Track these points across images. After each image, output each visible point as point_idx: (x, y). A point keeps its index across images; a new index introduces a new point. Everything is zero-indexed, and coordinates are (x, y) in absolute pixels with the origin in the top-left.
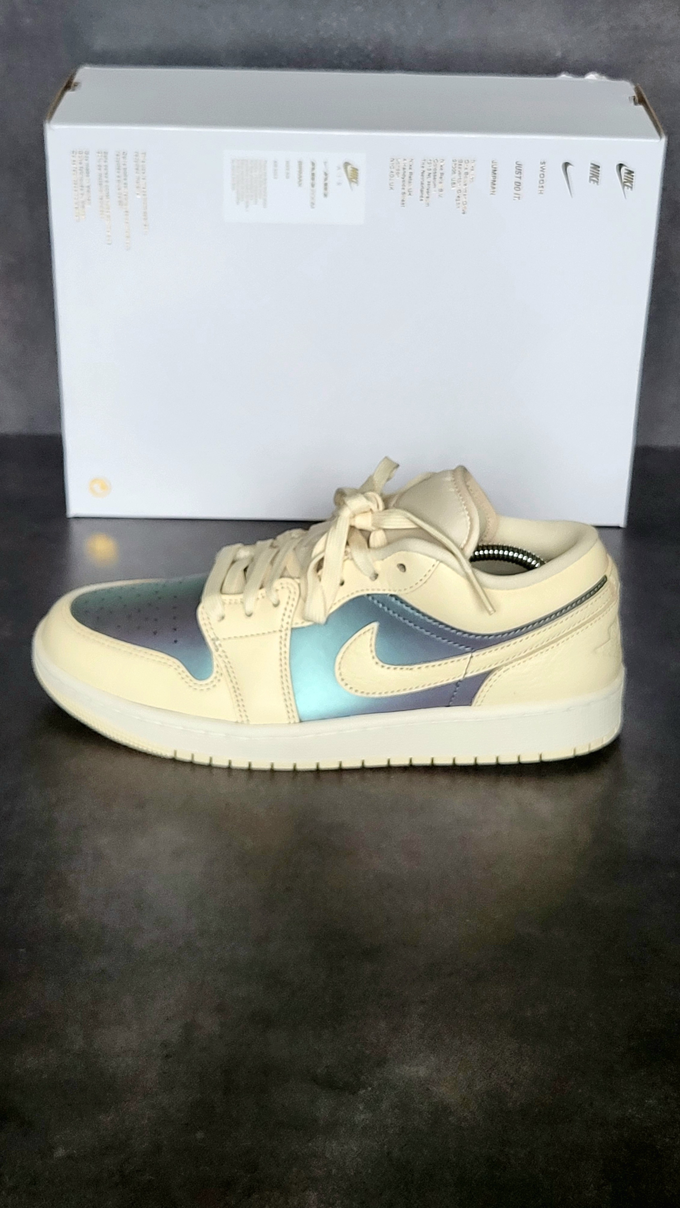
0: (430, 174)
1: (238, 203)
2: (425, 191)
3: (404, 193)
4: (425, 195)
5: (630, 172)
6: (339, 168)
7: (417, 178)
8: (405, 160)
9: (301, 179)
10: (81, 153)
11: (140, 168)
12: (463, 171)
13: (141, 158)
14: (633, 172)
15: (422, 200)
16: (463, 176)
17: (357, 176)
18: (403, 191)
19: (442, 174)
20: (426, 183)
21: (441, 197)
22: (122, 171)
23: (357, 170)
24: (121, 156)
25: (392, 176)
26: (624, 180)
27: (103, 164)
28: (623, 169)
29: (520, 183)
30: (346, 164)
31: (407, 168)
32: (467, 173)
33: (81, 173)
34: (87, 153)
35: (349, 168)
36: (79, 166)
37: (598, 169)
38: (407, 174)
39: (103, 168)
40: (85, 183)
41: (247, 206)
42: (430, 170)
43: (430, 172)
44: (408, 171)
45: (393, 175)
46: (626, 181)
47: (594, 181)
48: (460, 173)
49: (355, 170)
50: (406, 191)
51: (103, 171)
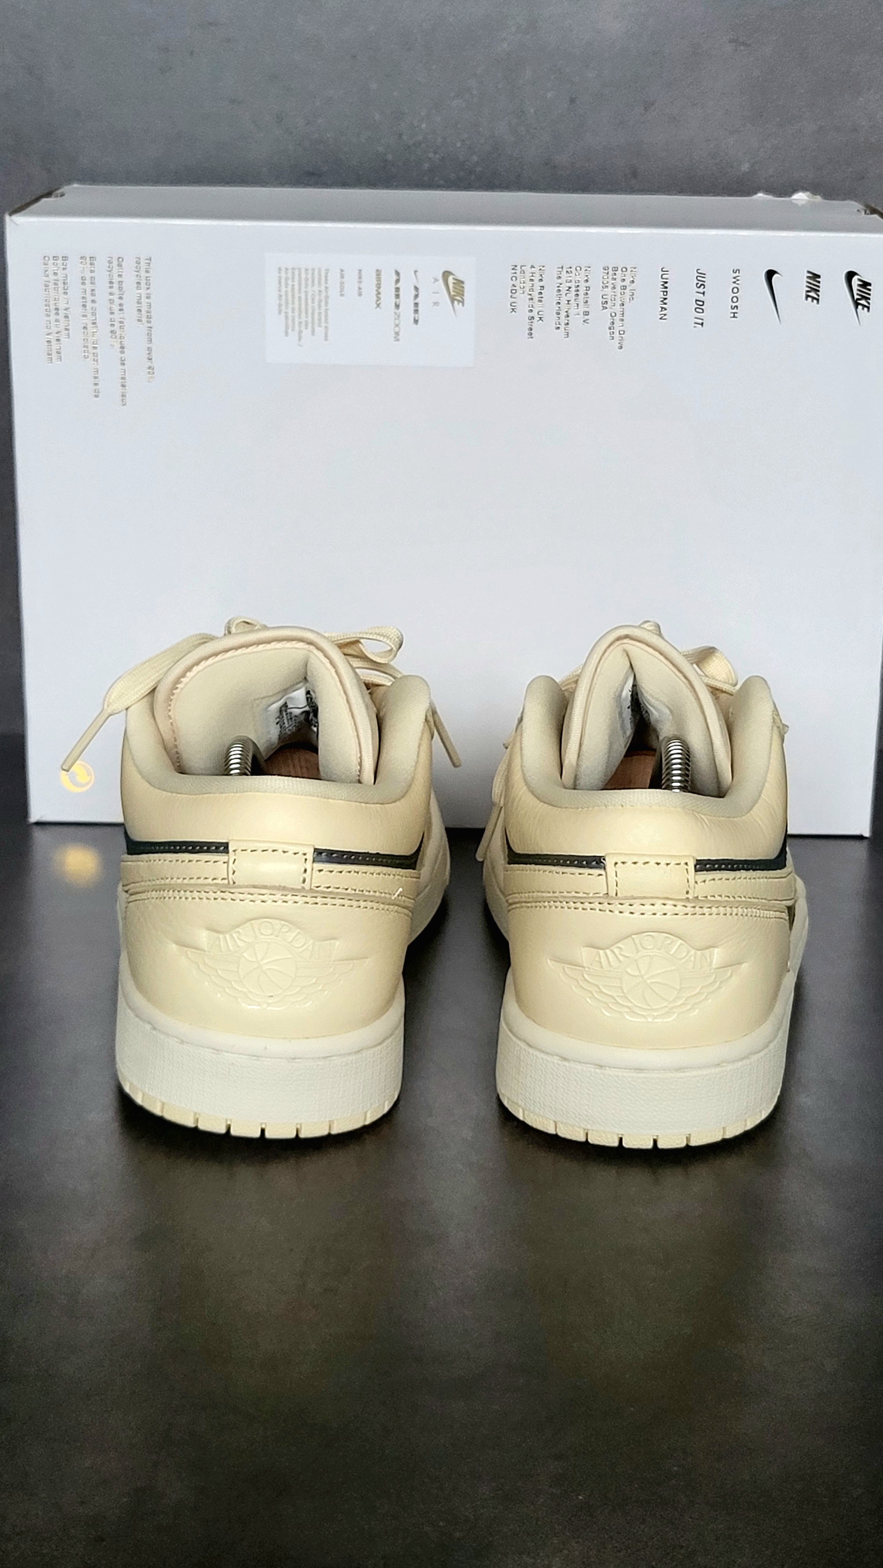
0: (570, 288)
1: (287, 333)
2: (563, 314)
3: (533, 318)
4: (563, 320)
5: (865, 285)
6: (436, 280)
7: (550, 294)
8: (532, 267)
9: (379, 296)
10: (55, 258)
11: (143, 282)
12: (619, 284)
13: (143, 266)
14: (870, 284)
15: (558, 328)
16: (618, 290)
17: (463, 291)
18: (531, 314)
19: (588, 288)
20: (564, 301)
21: (587, 323)
22: (116, 286)
23: (462, 282)
24: (115, 263)
25: (514, 291)
26: (856, 297)
27: (88, 275)
28: (855, 278)
29: (703, 302)
30: (446, 274)
31: (537, 278)
32: (625, 288)
33: (56, 289)
34: (65, 258)
35: (451, 280)
36: (52, 277)
37: (818, 280)
38: (537, 289)
39: (88, 282)
40: (62, 305)
41: (300, 338)
42: (571, 281)
43: (569, 285)
44: (537, 284)
45: (516, 290)
46: (859, 297)
47: (813, 298)
48: (614, 288)
49: (459, 283)
50: (534, 313)
51: (88, 287)
